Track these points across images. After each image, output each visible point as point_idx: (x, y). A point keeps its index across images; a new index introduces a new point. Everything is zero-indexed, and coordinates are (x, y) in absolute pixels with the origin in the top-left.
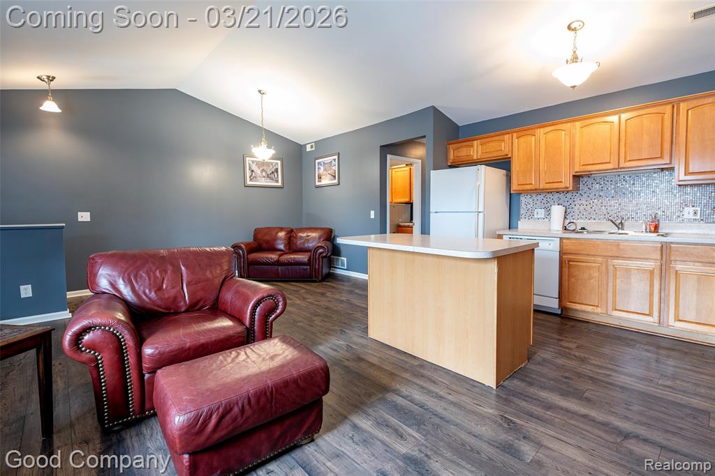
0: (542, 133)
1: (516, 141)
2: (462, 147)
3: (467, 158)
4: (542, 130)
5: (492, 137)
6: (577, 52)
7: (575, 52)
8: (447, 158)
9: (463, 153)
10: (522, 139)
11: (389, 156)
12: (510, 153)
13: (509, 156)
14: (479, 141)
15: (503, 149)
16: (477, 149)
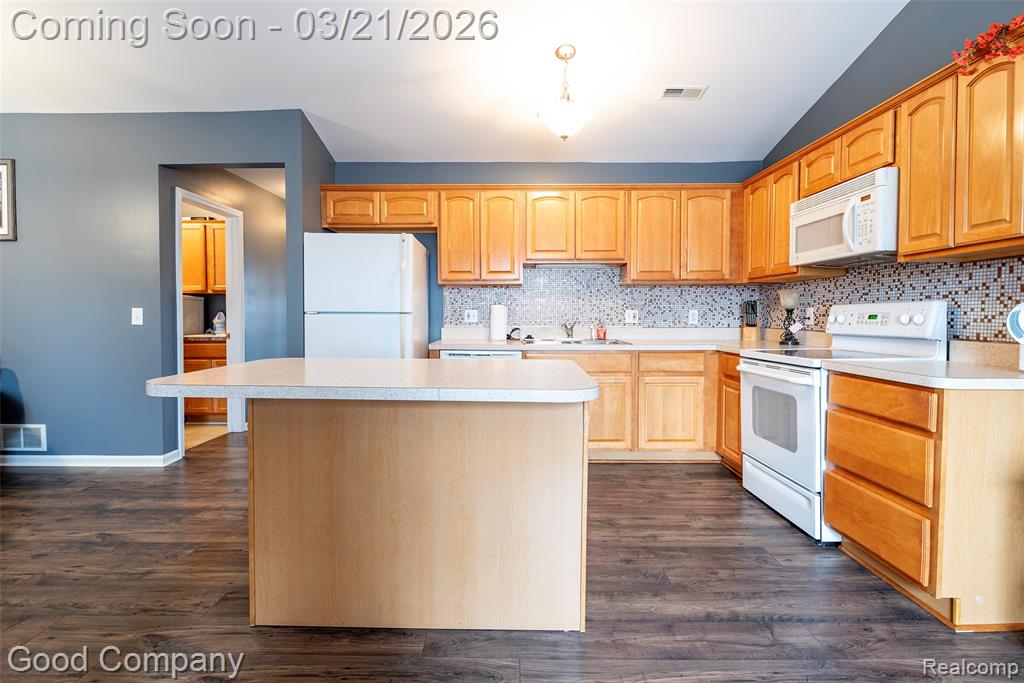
0: (483, 198)
1: (444, 203)
2: (351, 199)
3: (362, 220)
4: (483, 193)
5: (406, 190)
6: (569, 89)
7: (565, 89)
8: (321, 216)
9: (354, 208)
10: (455, 203)
11: (179, 192)
12: (436, 220)
13: (433, 226)
14: (383, 194)
15: (425, 212)
16: (379, 206)
